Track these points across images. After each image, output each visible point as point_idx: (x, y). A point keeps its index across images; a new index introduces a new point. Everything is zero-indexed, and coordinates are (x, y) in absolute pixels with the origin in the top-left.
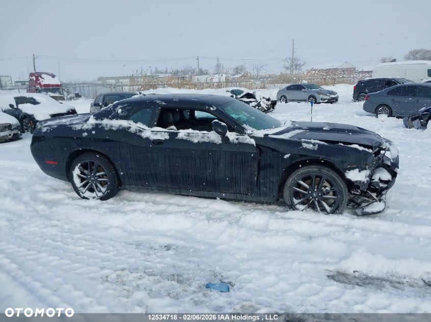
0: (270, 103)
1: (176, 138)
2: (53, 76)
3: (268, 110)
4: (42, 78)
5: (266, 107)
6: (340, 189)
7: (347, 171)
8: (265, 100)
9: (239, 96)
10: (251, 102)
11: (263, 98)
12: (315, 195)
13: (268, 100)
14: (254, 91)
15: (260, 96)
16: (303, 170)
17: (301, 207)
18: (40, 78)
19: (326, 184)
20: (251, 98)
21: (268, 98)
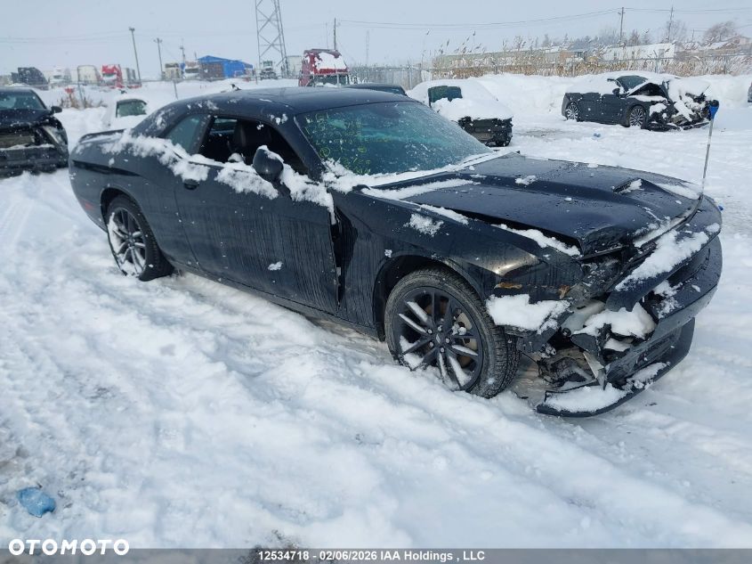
0: (703, 105)
1: (215, 179)
2: (336, 56)
3: (694, 122)
4: (320, 59)
5: (691, 116)
6: (483, 337)
7: (492, 296)
8: (690, 100)
9: (631, 91)
10: (654, 103)
11: (688, 95)
12: (438, 339)
13: (700, 99)
14: (667, 76)
15: (680, 91)
16: (415, 278)
17: (413, 360)
18: (316, 59)
19: (463, 318)
20: (658, 94)
21: (698, 94)
